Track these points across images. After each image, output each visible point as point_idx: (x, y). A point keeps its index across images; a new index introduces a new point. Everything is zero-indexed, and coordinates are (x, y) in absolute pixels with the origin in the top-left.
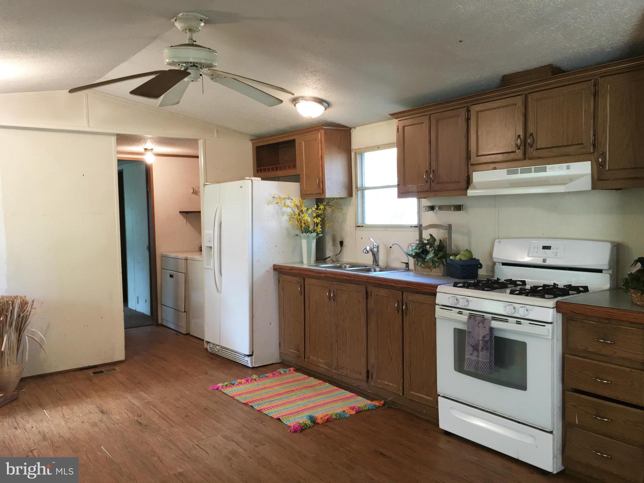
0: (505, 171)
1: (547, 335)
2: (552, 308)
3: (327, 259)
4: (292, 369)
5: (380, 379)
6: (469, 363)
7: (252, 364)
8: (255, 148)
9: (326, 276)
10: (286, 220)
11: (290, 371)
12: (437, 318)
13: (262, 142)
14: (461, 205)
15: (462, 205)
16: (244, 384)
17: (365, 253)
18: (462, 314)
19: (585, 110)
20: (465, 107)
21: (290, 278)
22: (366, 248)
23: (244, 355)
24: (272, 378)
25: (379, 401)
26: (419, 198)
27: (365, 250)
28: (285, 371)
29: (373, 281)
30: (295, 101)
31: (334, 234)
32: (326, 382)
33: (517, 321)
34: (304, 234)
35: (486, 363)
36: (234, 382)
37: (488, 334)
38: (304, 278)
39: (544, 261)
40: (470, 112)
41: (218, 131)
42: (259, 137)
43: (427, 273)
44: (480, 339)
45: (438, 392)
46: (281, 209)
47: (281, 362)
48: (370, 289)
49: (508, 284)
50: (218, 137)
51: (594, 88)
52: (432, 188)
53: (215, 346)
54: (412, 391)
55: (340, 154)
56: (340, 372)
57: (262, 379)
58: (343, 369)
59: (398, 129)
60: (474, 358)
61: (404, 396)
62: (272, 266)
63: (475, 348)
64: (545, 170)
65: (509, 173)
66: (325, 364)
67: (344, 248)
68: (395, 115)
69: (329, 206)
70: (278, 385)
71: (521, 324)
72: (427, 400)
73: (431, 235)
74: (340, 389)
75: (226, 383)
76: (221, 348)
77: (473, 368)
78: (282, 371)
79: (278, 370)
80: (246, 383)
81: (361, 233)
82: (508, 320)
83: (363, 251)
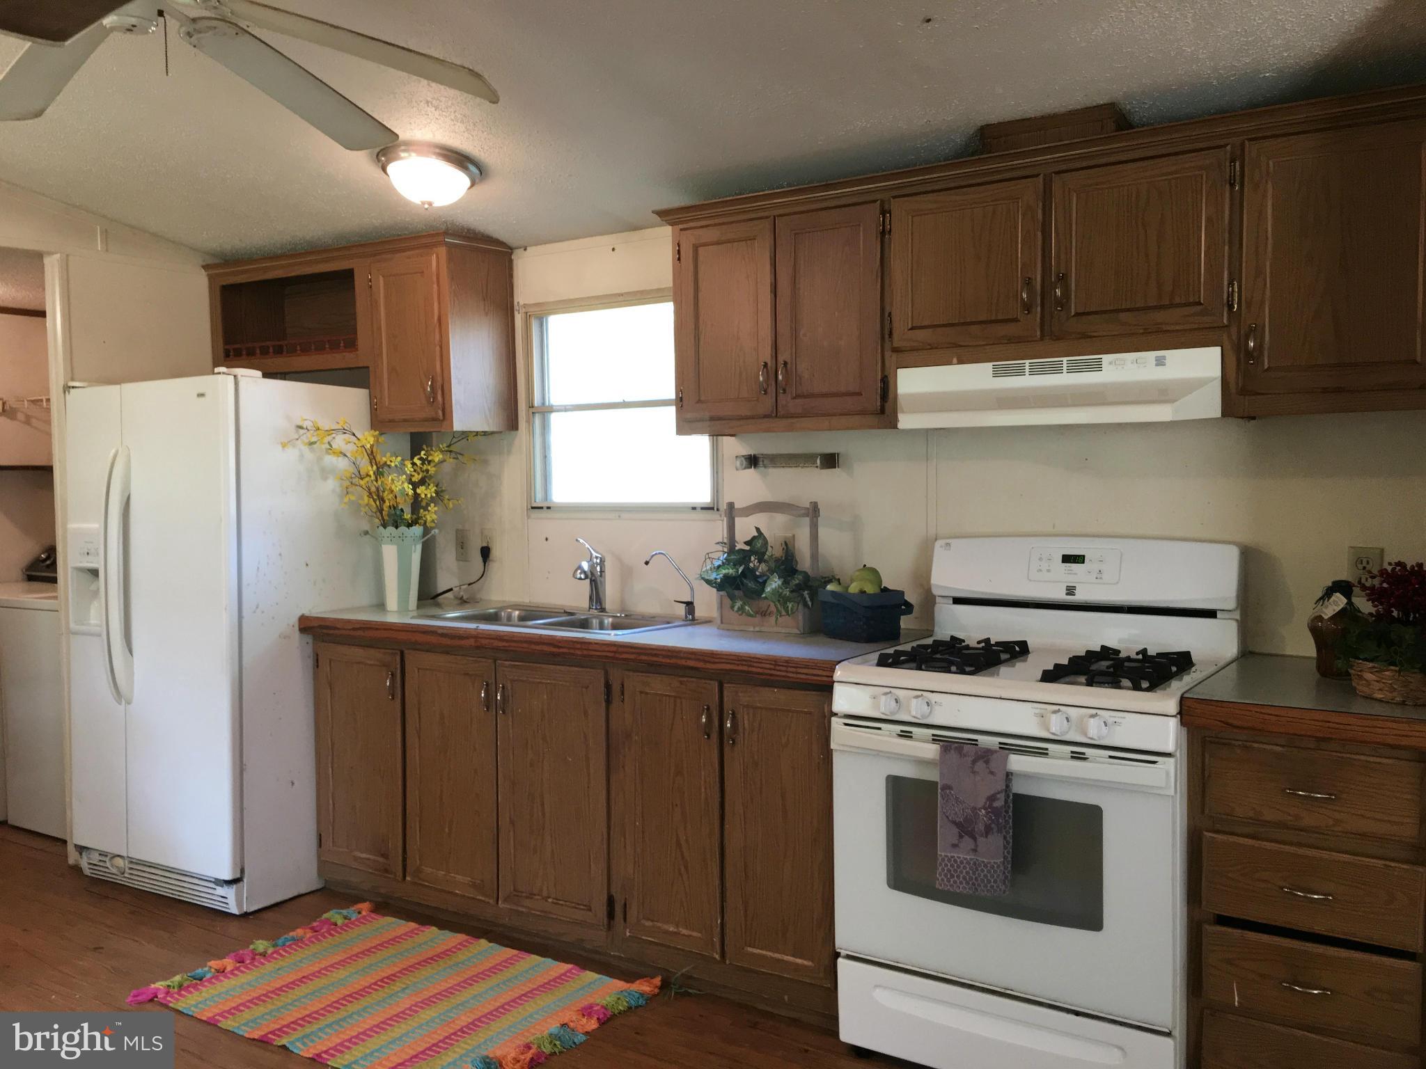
0: (988, 367)
1: (1163, 785)
2: (1173, 716)
3: (440, 597)
4: (365, 907)
5: (648, 919)
6: (949, 871)
7: (239, 903)
8: (218, 293)
9: (479, 644)
10: (334, 491)
11: (360, 915)
12: (836, 750)
13: (243, 272)
14: (835, 454)
15: (838, 454)
16: (232, 972)
17: (580, 579)
18: (911, 737)
19: (1209, 220)
20: (875, 201)
21: (357, 653)
22: (580, 567)
23: (213, 880)
24: (313, 942)
25: (649, 978)
26: (715, 435)
27: (579, 571)
28: (345, 918)
29: (632, 657)
30: (383, 155)
31: (460, 527)
32: (478, 937)
33: (1072, 752)
34: (391, 529)
35: (998, 867)
36: (199, 971)
37: (1001, 792)
38: (402, 653)
39: (1070, 591)
40: (890, 216)
41: (105, 233)
42: (226, 261)
43: (757, 629)
44: (980, 804)
45: (837, 946)
46: (320, 459)
47: (323, 888)
48: (616, 675)
49: (1001, 651)
50: (107, 250)
51: (1232, 167)
52: (779, 409)
53: (107, 859)
54: (750, 946)
55: (487, 314)
56: (523, 906)
57: (286, 952)
58: (532, 898)
59: (679, 251)
60: (962, 855)
61: (728, 962)
62: (294, 620)
63: (965, 829)
64: (1098, 367)
65: (996, 374)
66: (474, 886)
67: (494, 566)
68: (667, 215)
69: (453, 455)
70: (343, 963)
71: (1085, 759)
72: (797, 968)
73: (758, 529)
74: (523, 953)
75: (177, 978)
76: (131, 862)
77: (961, 883)
78: (337, 916)
79: (325, 916)
80: (237, 969)
81: (543, 525)
82: (1047, 749)
83: (574, 575)
